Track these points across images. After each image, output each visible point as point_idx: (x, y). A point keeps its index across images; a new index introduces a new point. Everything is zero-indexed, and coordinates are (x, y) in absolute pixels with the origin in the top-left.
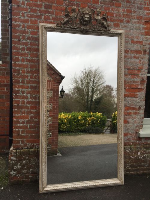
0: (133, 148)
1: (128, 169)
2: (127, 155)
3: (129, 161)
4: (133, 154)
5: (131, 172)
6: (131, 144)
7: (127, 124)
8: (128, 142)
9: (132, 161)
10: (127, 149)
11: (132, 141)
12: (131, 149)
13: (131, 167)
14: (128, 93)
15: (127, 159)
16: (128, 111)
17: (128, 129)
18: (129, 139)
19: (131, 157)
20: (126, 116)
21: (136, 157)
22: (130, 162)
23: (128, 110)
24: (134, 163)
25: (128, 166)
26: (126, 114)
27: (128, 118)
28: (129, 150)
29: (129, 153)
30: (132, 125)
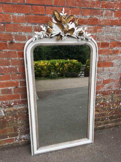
0: (115, 98)
1: (106, 121)
2: (107, 107)
3: (108, 113)
4: (115, 104)
5: (109, 124)
6: (113, 92)
7: (110, 67)
8: (109, 91)
9: (112, 112)
10: (108, 99)
11: (114, 89)
12: (112, 99)
13: (109, 119)
14: (117, 18)
15: (106, 111)
16: (115, 49)
17: (111, 74)
18: (111, 86)
19: (111, 108)
20: (110, 56)
21: (117, 108)
22: (110, 114)
23: (114, 47)
24: (114, 114)
25: (107, 119)
26: (111, 52)
27: (113, 59)
28: (110, 100)
29: (109, 104)
30: (117, 68)
